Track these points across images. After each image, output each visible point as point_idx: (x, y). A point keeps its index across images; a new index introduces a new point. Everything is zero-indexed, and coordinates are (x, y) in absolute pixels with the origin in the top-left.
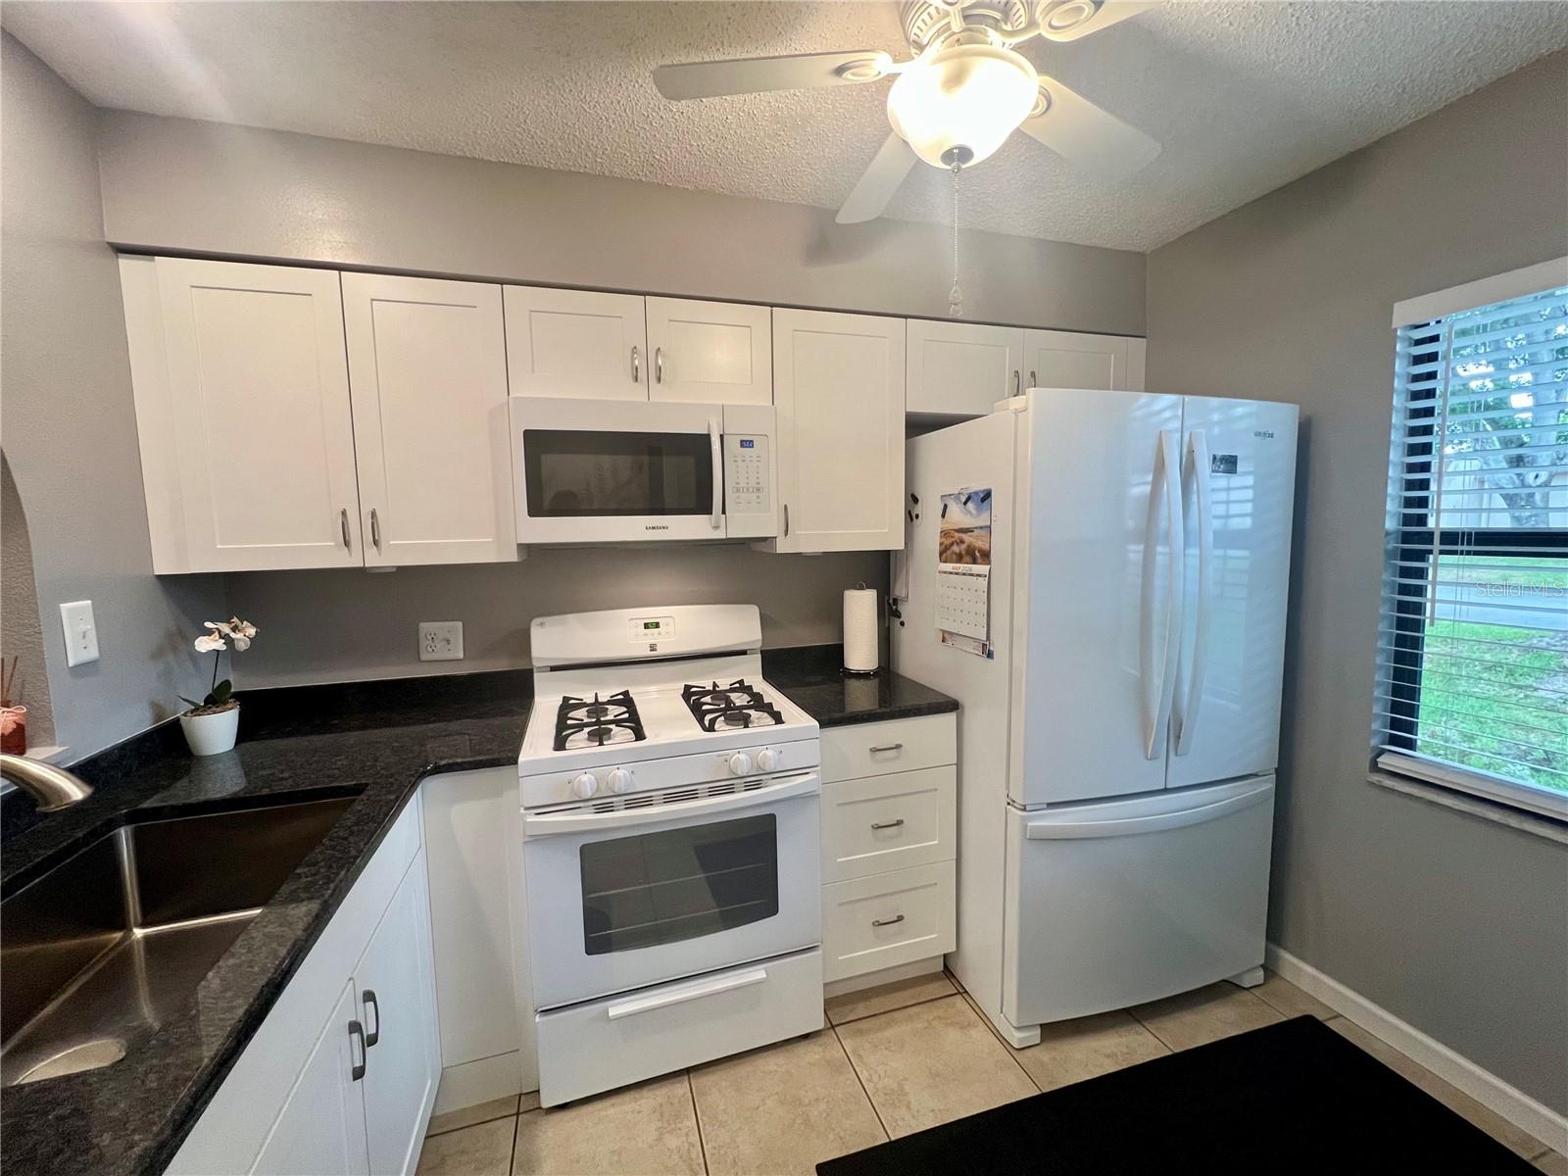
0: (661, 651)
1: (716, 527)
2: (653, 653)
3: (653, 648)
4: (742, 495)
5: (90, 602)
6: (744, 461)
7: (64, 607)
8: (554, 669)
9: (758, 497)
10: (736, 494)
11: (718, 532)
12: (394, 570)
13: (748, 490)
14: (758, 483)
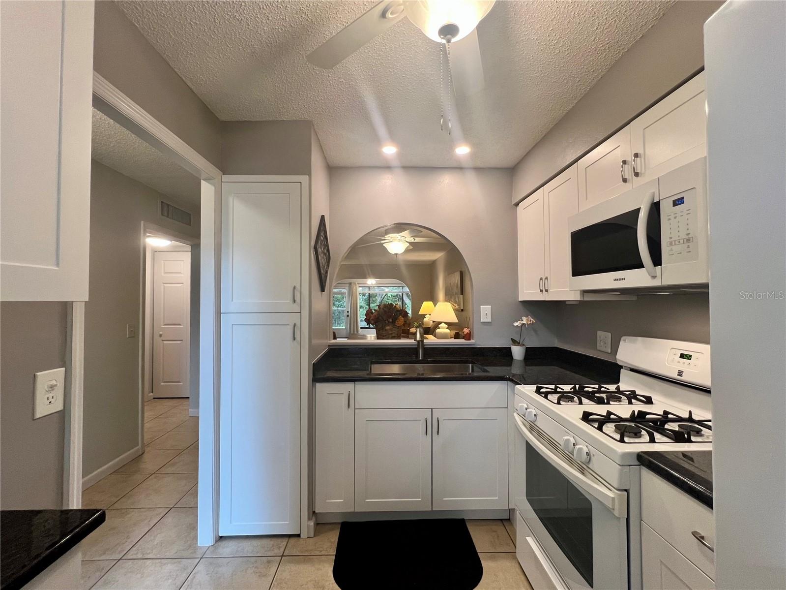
0: (685, 378)
1: (654, 277)
2: (679, 378)
3: (680, 373)
4: (674, 248)
5: (490, 306)
6: (675, 218)
7: (481, 306)
8: (632, 370)
9: (688, 247)
10: (670, 247)
11: (655, 280)
12: (578, 303)
13: (679, 242)
14: (688, 234)
